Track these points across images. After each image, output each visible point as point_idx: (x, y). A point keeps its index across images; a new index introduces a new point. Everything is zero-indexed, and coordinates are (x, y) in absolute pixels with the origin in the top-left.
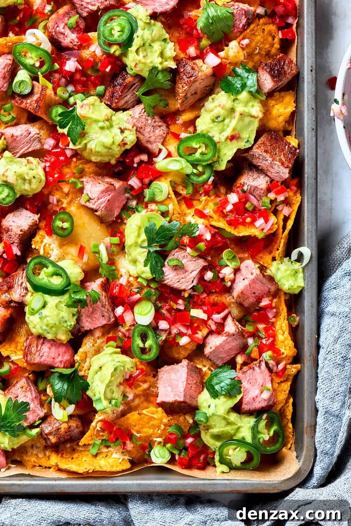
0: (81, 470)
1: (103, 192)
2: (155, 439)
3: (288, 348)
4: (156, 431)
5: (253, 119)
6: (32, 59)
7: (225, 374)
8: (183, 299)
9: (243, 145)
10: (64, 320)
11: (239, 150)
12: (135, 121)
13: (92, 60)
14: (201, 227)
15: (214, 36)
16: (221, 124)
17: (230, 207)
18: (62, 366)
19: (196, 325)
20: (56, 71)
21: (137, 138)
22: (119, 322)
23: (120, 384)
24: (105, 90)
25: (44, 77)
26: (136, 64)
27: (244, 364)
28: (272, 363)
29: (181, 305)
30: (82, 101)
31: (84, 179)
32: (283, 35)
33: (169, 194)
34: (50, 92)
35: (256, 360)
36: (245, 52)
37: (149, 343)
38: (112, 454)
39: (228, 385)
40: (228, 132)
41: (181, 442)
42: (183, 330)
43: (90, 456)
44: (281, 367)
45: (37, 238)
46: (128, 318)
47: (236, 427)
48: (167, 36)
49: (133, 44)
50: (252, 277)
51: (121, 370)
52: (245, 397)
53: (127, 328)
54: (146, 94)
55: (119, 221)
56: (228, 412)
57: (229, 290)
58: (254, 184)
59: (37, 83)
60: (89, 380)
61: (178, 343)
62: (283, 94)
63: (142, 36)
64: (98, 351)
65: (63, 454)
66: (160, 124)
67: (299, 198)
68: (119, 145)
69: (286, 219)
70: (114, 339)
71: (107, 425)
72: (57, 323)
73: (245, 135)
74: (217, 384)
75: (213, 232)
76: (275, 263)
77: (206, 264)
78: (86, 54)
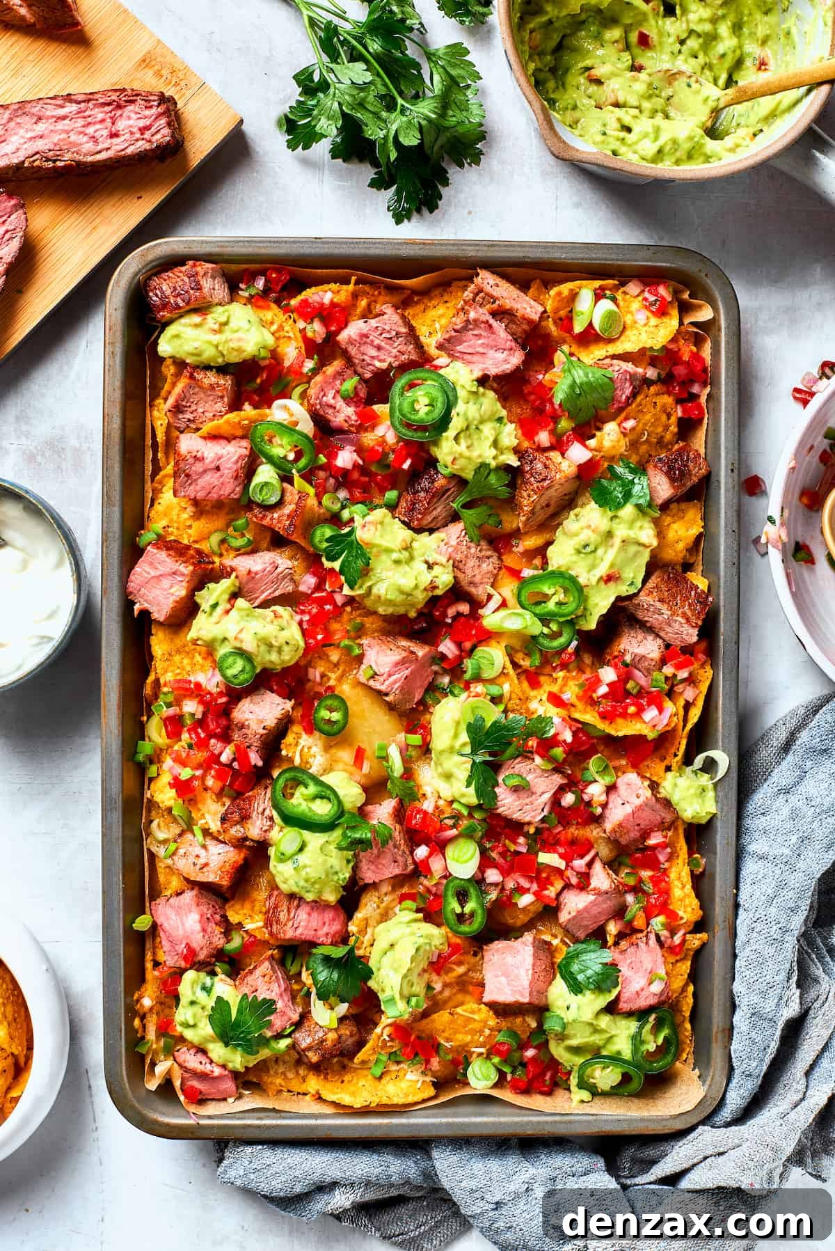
0: (358, 1103)
1: (397, 664)
2: (473, 1049)
3: (689, 909)
4: (476, 1037)
5: (641, 548)
6: (281, 448)
7: (592, 955)
8: (526, 835)
9: (623, 590)
10: (334, 870)
11: (619, 599)
12: (450, 550)
13: (381, 450)
14: (557, 720)
15: (581, 414)
16: (591, 556)
17: (603, 690)
18: (329, 941)
19: (544, 875)
20: (321, 468)
21: (455, 577)
22: (421, 869)
23: (424, 971)
24: (399, 497)
25: (303, 477)
26: (454, 459)
27: (620, 936)
28: (664, 934)
29: (522, 845)
30: (364, 516)
31: (364, 641)
32: (684, 411)
33: (504, 668)
34: (312, 502)
35: (641, 931)
36: (627, 439)
37: (471, 906)
38: (405, 1075)
39: (598, 974)
40: (602, 570)
41: (517, 1055)
42: (525, 883)
43: (370, 1077)
44: (677, 939)
45: (290, 738)
46: (436, 865)
47: (608, 1035)
48: (504, 413)
49: (451, 425)
50: (638, 802)
51: (425, 950)
52: (624, 990)
53: (434, 882)
54: (467, 506)
55: (422, 708)
56: (598, 1014)
57: (598, 820)
58: (640, 651)
59: (289, 486)
60: (372, 964)
61: (516, 904)
62: (683, 506)
63: (465, 414)
64: (385, 916)
65: (327, 1074)
66: (489, 553)
67: (710, 673)
68: (425, 589)
69: (688, 706)
70: (412, 897)
71: (401, 1031)
72: (323, 877)
73: (628, 574)
74: (581, 971)
75: (574, 729)
76: (669, 775)
77: (565, 781)
78: (369, 439)
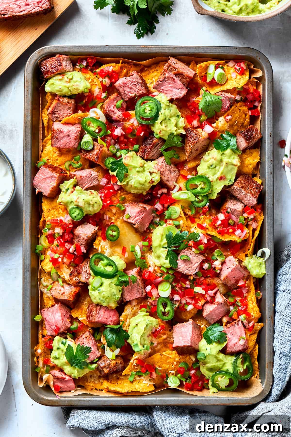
0: (123, 391)
1: (138, 212)
2: (170, 371)
3: (255, 312)
4: (171, 366)
5: (233, 166)
6: (93, 128)
7: (216, 329)
8: (190, 281)
9: (227, 183)
10: (114, 294)
11: (225, 186)
12: (159, 167)
13: (132, 128)
14: (201, 235)
15: (209, 114)
16: (214, 169)
17: (219, 222)
18: (112, 324)
19: (197, 298)
20: (108, 136)
21: (161, 178)
22: (148, 295)
23: (150, 335)
24: (139, 147)
25: (101, 139)
26: (160, 131)
27: (228, 323)
28: (245, 322)
29: (188, 285)
30: (126, 154)
31: (126, 205)
32: (252, 113)
33: (180, 214)
34: (105, 148)
35: (236, 320)
36: (228, 124)
37: (168, 309)
38: (142, 381)
39: (218, 336)
40: (218, 175)
41: (187, 373)
42: (189, 301)
43: (128, 382)
44: (251, 324)
45: (97, 242)
46: (154, 293)
47: (223, 362)
48: (180, 113)
49: (159, 118)
50: (233, 267)
51: (150, 326)
52: (229, 343)
53: (153, 300)
54: (166, 150)
55: (148, 231)
56: (218, 353)
57: (218, 276)
58: (234, 208)
59: (96, 143)
60: (129, 333)
61: (186, 309)
62: (252, 151)
63: (164, 114)
64: (134, 315)
65: (111, 381)
66: (174, 169)
67: (262, 217)
68: (149, 183)
69: (254, 230)
70: (145, 306)
71: (140, 362)
72: (110, 296)
73: (229, 177)
74: (211, 335)
75: (208, 238)
76: (247, 258)
77: (204, 258)
78: (127, 124)
